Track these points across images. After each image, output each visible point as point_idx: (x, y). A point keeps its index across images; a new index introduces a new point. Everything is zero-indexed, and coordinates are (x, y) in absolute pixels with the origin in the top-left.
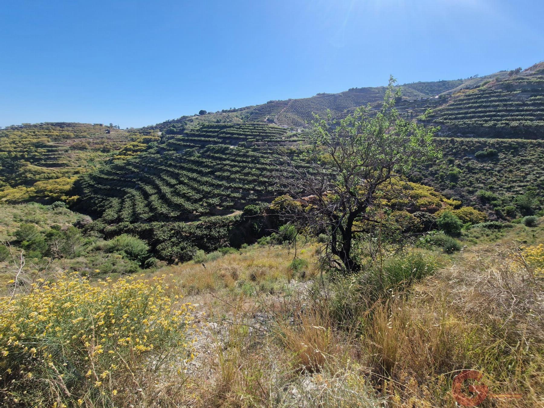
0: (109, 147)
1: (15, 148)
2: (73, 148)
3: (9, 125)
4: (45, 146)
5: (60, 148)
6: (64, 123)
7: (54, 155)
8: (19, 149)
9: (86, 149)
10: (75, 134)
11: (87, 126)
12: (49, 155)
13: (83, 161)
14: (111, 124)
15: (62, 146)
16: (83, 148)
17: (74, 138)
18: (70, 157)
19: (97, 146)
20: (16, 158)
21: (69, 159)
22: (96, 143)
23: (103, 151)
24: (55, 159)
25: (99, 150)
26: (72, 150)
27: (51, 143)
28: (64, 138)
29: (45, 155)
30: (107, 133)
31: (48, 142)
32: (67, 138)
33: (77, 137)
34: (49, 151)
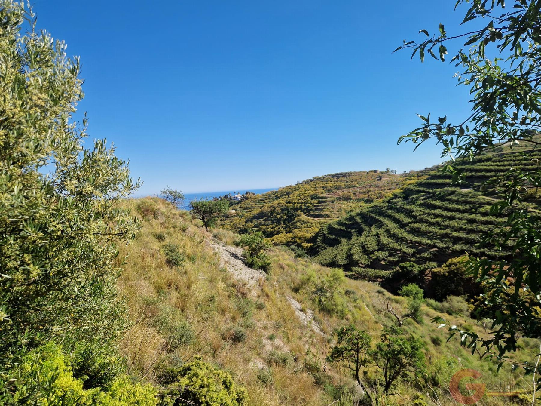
0: (373, 196)
1: (298, 200)
2: (340, 199)
3: (305, 179)
4: (319, 198)
5: (328, 199)
6: (341, 174)
7: (322, 206)
8: (300, 201)
9: (350, 199)
10: (346, 184)
11: (360, 174)
12: (318, 206)
13: (343, 212)
14: (388, 169)
15: (331, 197)
16: (348, 199)
17: (344, 188)
18: (333, 208)
19: (362, 196)
20: (296, 209)
21: (332, 209)
22: (362, 193)
23: (366, 202)
24: (321, 209)
25: (363, 200)
26: (337, 200)
27: (324, 195)
28: (335, 188)
29: (315, 206)
30: (378, 180)
31: (322, 193)
32: (338, 189)
33: (347, 187)
34: (319, 202)
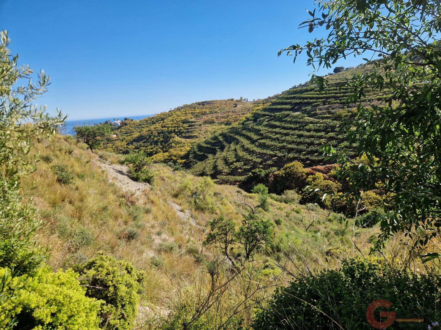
0: (231, 120)
1: (172, 124)
2: (206, 122)
3: (176, 107)
4: (189, 122)
5: (197, 123)
6: (206, 102)
7: (192, 129)
8: (173, 125)
9: (214, 123)
10: (210, 110)
11: (221, 102)
12: (189, 129)
13: (209, 133)
14: (241, 98)
15: (198, 122)
16: (212, 122)
17: (209, 114)
18: (200, 130)
19: (223, 120)
20: (171, 132)
21: (200, 131)
22: (223, 118)
23: (226, 124)
24: (191, 132)
25: (223, 123)
26: (204, 124)
27: (193, 120)
28: (202, 114)
29: (186, 129)
30: (234, 107)
31: (191, 118)
32: (204, 115)
33: (211, 113)
34: (189, 126)
